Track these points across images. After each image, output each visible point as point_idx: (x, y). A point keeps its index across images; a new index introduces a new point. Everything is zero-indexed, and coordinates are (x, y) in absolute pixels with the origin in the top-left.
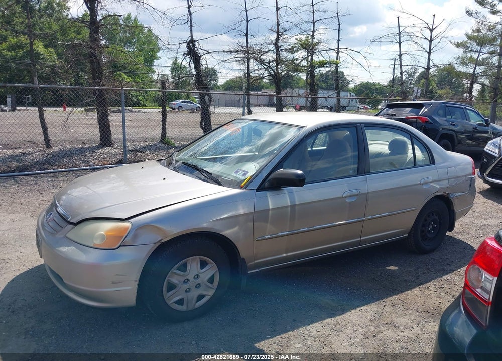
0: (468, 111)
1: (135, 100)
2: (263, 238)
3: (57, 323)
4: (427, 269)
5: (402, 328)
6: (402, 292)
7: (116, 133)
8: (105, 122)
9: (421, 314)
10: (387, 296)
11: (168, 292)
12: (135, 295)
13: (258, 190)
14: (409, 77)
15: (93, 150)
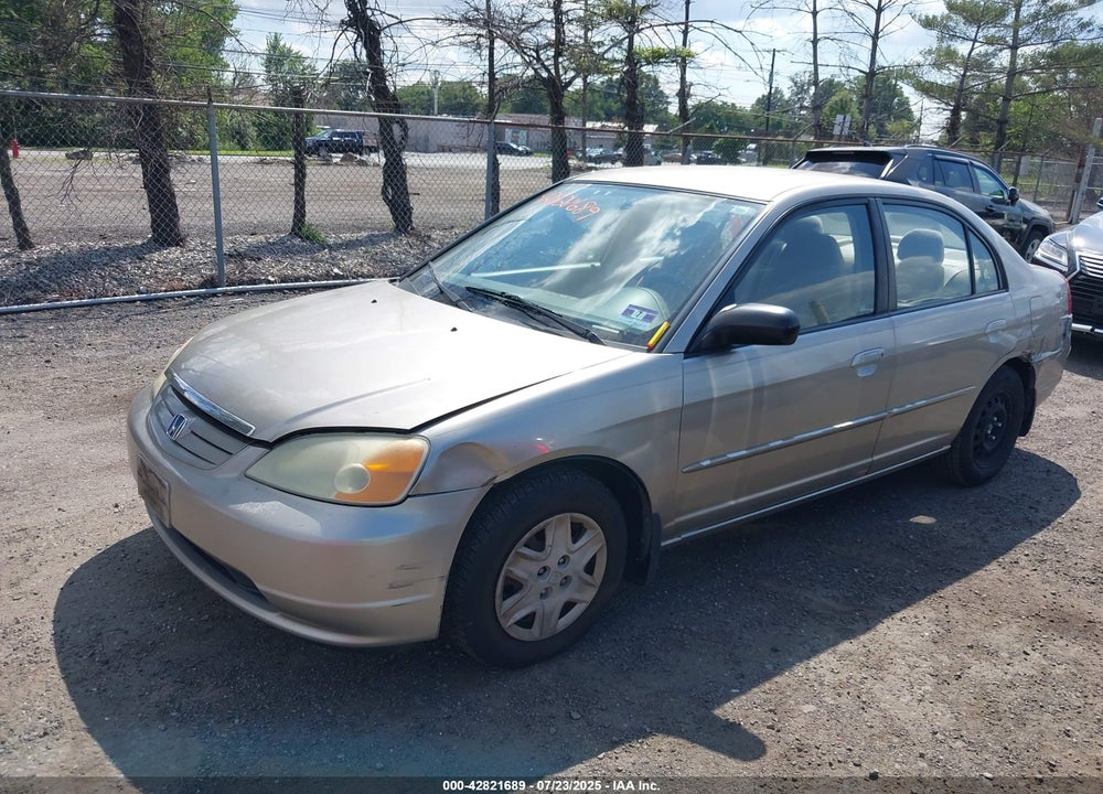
0: (977, 171)
1: (185, 134)
2: (697, 465)
3: (228, 685)
4: (997, 521)
5: (1004, 654)
6: (967, 574)
7: (192, 211)
8: (164, 186)
9: (1028, 622)
10: (943, 585)
11: (504, 599)
12: (439, 613)
13: (688, 353)
14: (797, 94)
15: (138, 254)
